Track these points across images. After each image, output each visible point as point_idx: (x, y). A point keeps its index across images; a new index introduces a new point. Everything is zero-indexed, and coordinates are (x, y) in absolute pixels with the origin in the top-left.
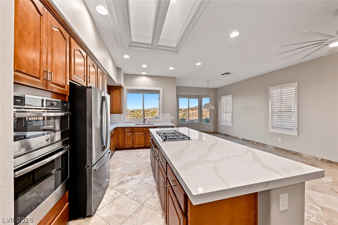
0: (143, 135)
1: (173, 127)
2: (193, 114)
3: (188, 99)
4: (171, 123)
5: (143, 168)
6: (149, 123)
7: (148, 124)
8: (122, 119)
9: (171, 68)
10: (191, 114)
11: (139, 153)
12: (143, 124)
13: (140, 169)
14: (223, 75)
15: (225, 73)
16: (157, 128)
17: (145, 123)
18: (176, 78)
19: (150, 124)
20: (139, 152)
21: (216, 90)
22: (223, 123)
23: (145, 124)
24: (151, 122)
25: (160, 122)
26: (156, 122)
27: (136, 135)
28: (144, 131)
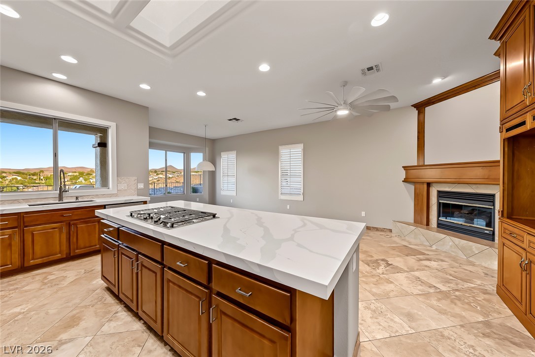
0: (60, 229)
1: (145, 203)
2: (158, 181)
3: (164, 151)
4: (138, 195)
5: (86, 307)
6: (77, 198)
7: (75, 200)
9: (145, 87)
10: (155, 181)
11: (51, 277)
12: (57, 202)
13: (74, 312)
14: (230, 120)
15: (234, 119)
16: (105, 208)
17: (64, 199)
18: (148, 107)
19: (80, 200)
20: (50, 273)
21: (213, 142)
22: (223, 193)
23: (64, 201)
24: (81, 196)
25: (111, 195)
26: (97, 196)
27: (34, 231)
28: (62, 219)
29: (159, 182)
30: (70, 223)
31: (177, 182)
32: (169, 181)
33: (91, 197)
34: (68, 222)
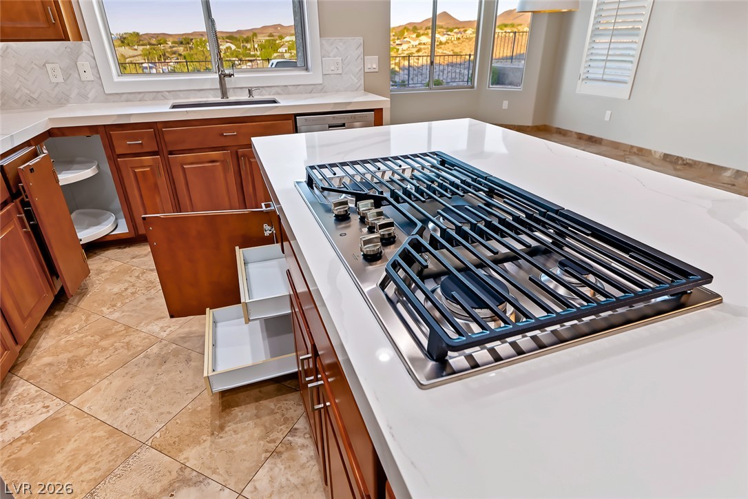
0: (224, 162)
1: (377, 117)
2: (418, 51)
4: (367, 90)
6: (251, 93)
7: (247, 98)
8: (89, 76)
10: (414, 50)
12: (218, 100)
17: (230, 93)
19: (256, 97)
23: (232, 99)
24: (258, 88)
25: (312, 89)
26: (286, 90)
27: (186, 164)
28: (223, 142)
29: (420, 54)
30: (237, 152)
31: (456, 55)
32: (439, 51)
33: (274, 90)
34: (235, 149)
